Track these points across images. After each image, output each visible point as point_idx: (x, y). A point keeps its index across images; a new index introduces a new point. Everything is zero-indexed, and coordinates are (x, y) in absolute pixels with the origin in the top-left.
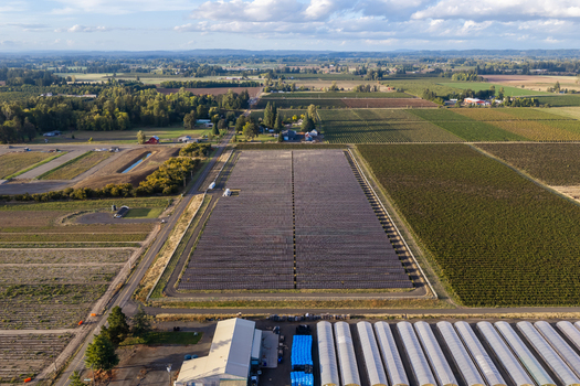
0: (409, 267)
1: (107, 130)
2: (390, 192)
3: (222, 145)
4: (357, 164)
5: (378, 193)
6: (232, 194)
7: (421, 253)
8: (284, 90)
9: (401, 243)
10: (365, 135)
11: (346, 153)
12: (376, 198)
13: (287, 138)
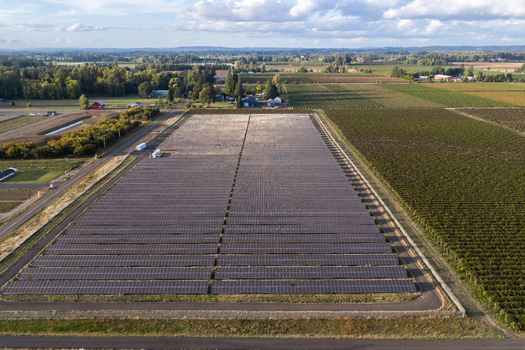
0: (403, 255)
1: (56, 98)
2: (364, 154)
3: (173, 111)
4: (324, 127)
5: (350, 155)
6: (163, 155)
7: (419, 231)
8: (254, 71)
9: (386, 216)
10: (333, 102)
11: (311, 117)
12: (347, 160)
13: (247, 104)
